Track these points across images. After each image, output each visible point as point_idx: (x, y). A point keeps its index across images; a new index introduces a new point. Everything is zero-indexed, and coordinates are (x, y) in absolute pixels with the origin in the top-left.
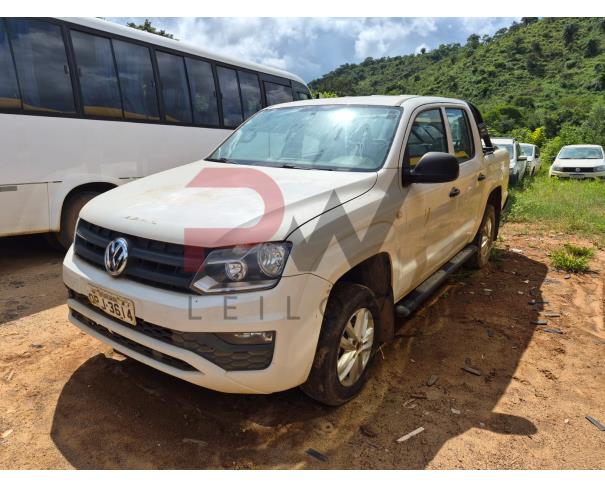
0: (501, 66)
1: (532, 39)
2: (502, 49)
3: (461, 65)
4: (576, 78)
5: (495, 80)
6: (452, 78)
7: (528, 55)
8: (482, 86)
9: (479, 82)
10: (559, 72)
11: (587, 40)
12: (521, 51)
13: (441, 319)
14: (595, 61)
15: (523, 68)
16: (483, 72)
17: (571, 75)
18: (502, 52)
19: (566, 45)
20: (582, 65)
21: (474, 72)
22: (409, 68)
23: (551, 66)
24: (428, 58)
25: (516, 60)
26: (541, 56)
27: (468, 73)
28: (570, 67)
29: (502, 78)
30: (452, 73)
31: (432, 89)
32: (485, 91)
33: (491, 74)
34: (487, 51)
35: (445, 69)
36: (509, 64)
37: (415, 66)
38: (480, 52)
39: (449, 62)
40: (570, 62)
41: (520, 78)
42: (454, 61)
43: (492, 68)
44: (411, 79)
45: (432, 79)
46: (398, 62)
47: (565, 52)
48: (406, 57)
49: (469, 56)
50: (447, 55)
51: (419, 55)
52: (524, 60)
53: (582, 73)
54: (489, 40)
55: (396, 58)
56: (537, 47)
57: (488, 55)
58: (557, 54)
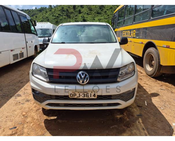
0: (59, 14)
1: (66, 8)
2: (59, 10)
3: (49, 13)
4: (78, 19)
5: (59, 18)
6: (47, 17)
7: (66, 12)
8: (56, 20)
9: (55, 19)
10: (74, 17)
11: (78, 9)
12: (64, 11)
14: (81, 15)
15: (65, 16)
16: (55, 16)
17: (76, 18)
18: (59, 11)
19: (74, 10)
20: (78, 16)
21: (53, 16)
22: (33, 13)
23: (71, 15)
24: (38, 10)
25: (63, 13)
26: (69, 13)
27: (51, 16)
28: (76, 16)
29: (61, 18)
30: (47, 16)
31: (42, 20)
32: (57, 21)
33: (57, 17)
34: (55, 10)
35: (44, 15)
36: (62, 14)
37: (34, 13)
38: (53, 10)
39: (45, 12)
40: (76, 15)
41: (65, 18)
42: (46, 12)
43: (57, 15)
44: (34, 17)
45: (41, 17)
46: (28, 11)
47: (74, 12)
48: (31, 10)
49: (50, 11)
50: (43, 10)
51: (35, 9)
52: (65, 13)
53: (79, 18)
54: (55, 7)
55: (28, 10)
56: (67, 10)
57: (55, 11)
58: (72, 13)
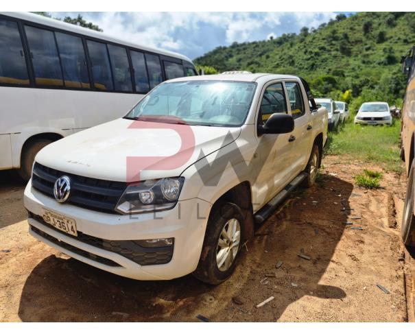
0: (323, 48)
1: (343, 31)
2: (324, 37)
3: (297, 47)
4: (371, 57)
5: (319, 58)
6: (291, 57)
7: (340, 42)
8: (311, 62)
9: (309, 59)
10: (361, 53)
11: (377, 32)
12: (336, 39)
13: (285, 223)
14: (383, 45)
15: (337, 50)
16: (311, 52)
17: (368, 55)
18: (324, 39)
19: (365, 35)
20: (375, 48)
21: (305, 52)
22: (262, 50)
23: (355, 49)
24: (274, 42)
25: (332, 44)
26: (349, 42)
27: (301, 53)
28: (368, 49)
29: (323, 57)
30: (291, 53)
31: (278, 64)
32: (313, 65)
33: (317, 54)
34: (314, 38)
35: (286, 51)
36: (328, 48)
37: (266, 48)
38: (308, 39)
39: (289, 46)
40: (367, 46)
41: (335, 57)
42: (292, 45)
43: (317, 50)
44: (264, 57)
45: (278, 57)
46: (254, 45)
47: (364, 39)
48: (260, 42)
49: (301, 42)
50: (287, 41)
51: (269, 41)
52: (338, 44)
53: (375, 53)
54: (315, 31)
55: (254, 43)
56: (346, 36)
57: (314, 41)
58: (359, 41)
